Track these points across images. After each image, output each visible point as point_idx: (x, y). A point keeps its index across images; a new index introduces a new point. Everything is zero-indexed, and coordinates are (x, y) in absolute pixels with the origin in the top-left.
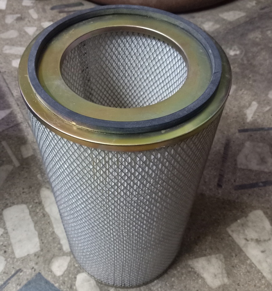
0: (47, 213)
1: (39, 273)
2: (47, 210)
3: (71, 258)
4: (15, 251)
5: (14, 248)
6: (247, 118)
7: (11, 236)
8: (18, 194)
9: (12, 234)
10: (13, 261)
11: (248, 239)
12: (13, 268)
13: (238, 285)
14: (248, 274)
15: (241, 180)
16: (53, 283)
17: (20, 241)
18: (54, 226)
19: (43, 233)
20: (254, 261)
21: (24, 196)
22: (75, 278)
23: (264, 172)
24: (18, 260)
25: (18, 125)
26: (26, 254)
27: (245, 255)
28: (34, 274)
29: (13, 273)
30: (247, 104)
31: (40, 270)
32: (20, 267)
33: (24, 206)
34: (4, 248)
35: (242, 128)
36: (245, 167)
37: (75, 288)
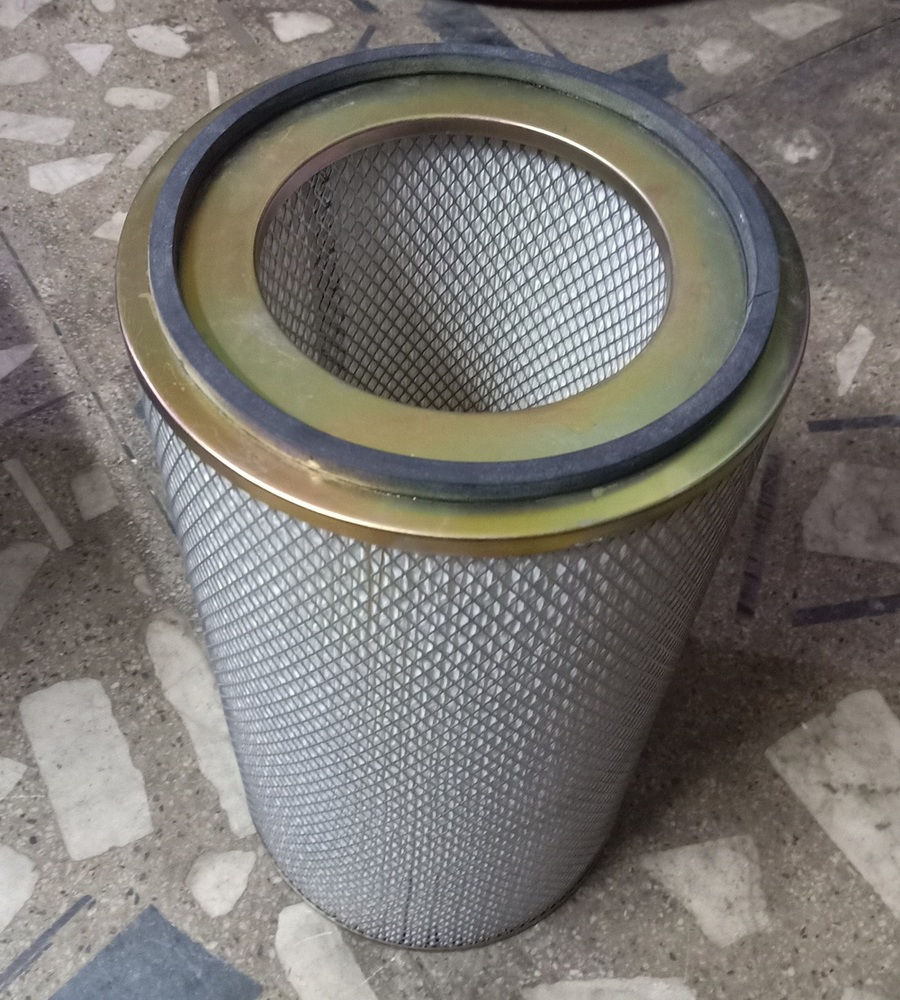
0: (172, 707)
1: (153, 909)
2: (173, 696)
3: (258, 858)
4: (66, 837)
5: (62, 825)
6: (836, 384)
7: (51, 788)
8: (70, 645)
9: (54, 781)
10: (62, 872)
11: (834, 785)
12: (63, 892)
13: (803, 934)
14: (833, 898)
15: (815, 592)
16: (200, 939)
17: (82, 803)
18: (199, 750)
19: (160, 774)
20: (852, 856)
21: (90, 649)
22: (275, 921)
23: (888, 563)
24: (79, 866)
25: (59, 402)
26: (106, 848)
27: (826, 837)
28: (134, 912)
29: (62, 911)
30: (840, 334)
31: (155, 899)
32: (87, 892)
33: (93, 685)
34: (30, 827)
35: (822, 417)
36: (829, 549)
37: (272, 954)
